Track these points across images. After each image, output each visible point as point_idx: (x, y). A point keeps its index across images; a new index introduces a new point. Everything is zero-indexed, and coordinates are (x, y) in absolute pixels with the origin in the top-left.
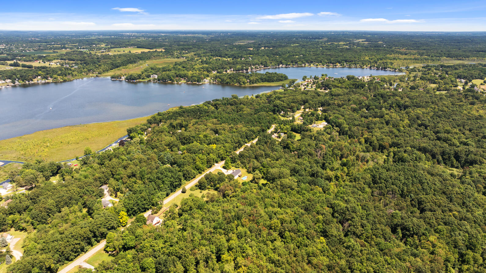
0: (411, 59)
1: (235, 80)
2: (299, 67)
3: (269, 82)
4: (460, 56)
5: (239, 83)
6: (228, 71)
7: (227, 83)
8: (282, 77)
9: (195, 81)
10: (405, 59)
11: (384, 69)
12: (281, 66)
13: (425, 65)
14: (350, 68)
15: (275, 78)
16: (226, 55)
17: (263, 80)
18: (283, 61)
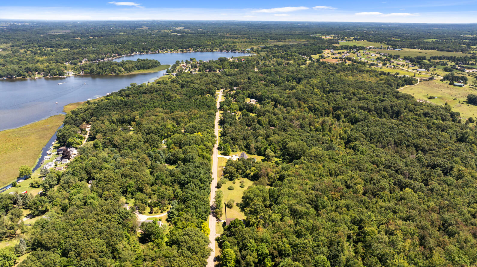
0: (246, 42)
1: (108, 70)
2: (153, 53)
3: (145, 69)
4: (280, 38)
5: (115, 72)
6: (83, 62)
7: (99, 73)
8: (156, 63)
9: (56, 75)
10: (242, 42)
11: (234, 51)
12: (134, 53)
13: (264, 46)
14: (202, 52)
15: (150, 65)
16: (59, 45)
17: (139, 68)
18: (135, 49)
